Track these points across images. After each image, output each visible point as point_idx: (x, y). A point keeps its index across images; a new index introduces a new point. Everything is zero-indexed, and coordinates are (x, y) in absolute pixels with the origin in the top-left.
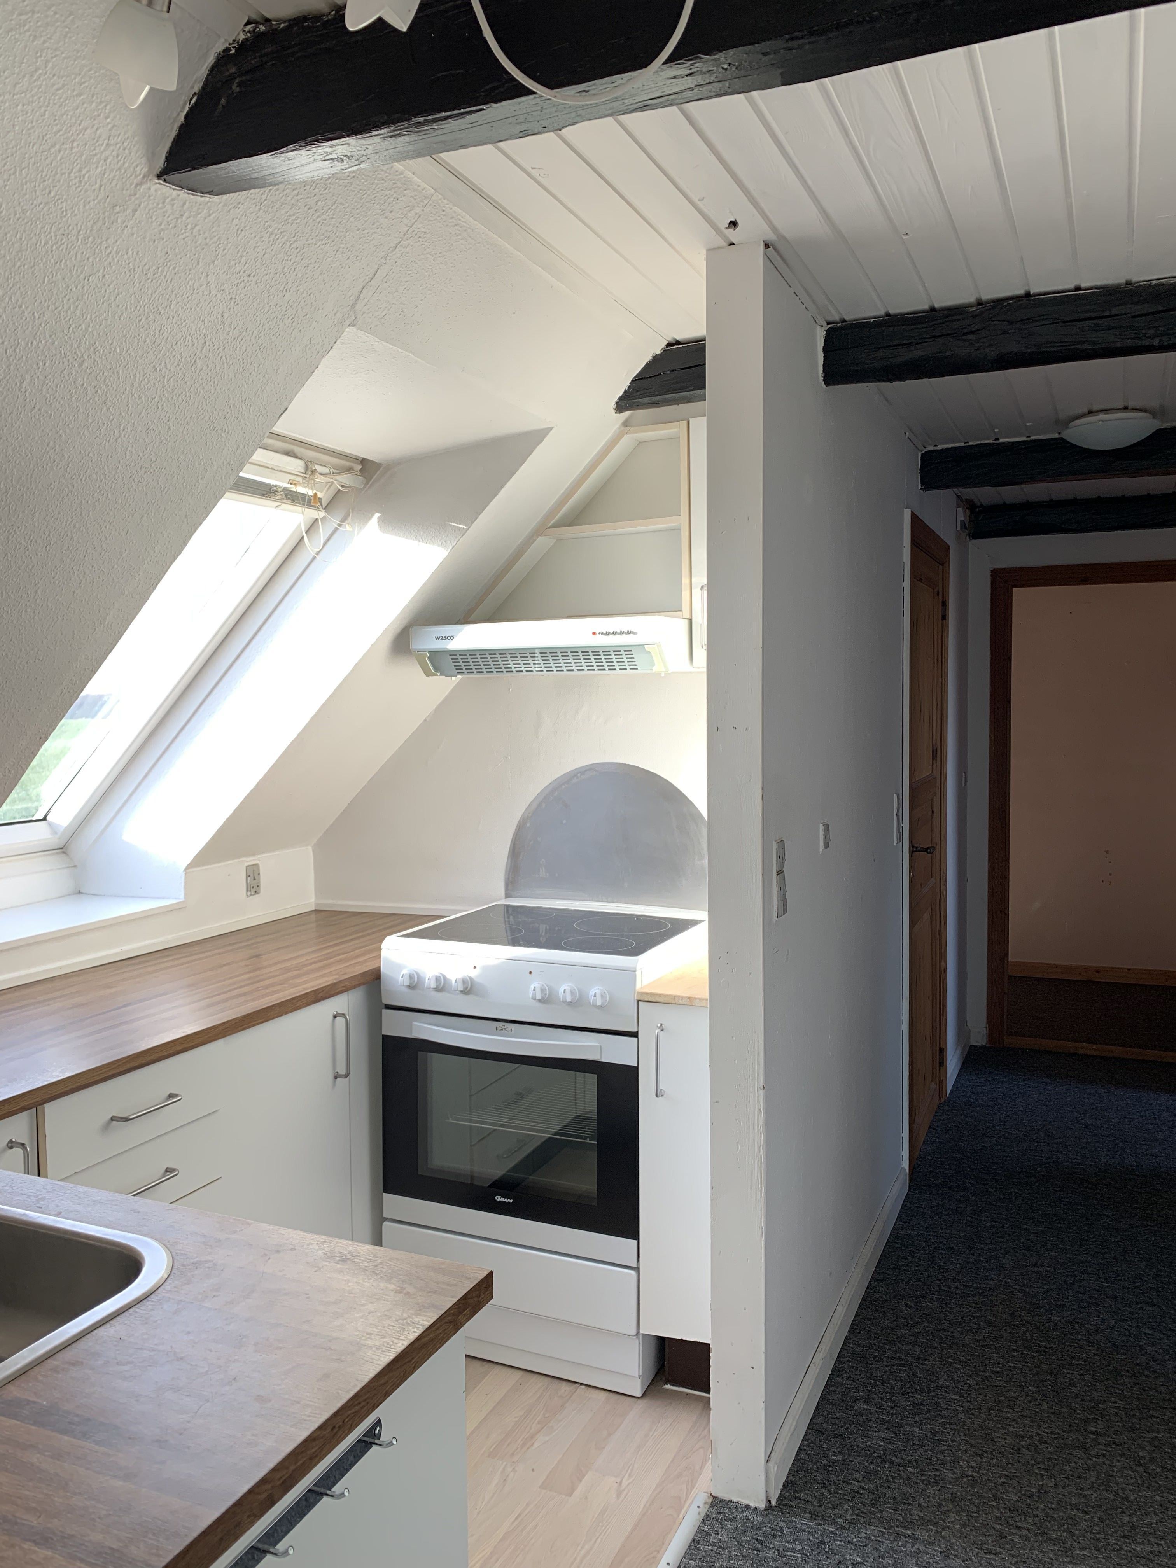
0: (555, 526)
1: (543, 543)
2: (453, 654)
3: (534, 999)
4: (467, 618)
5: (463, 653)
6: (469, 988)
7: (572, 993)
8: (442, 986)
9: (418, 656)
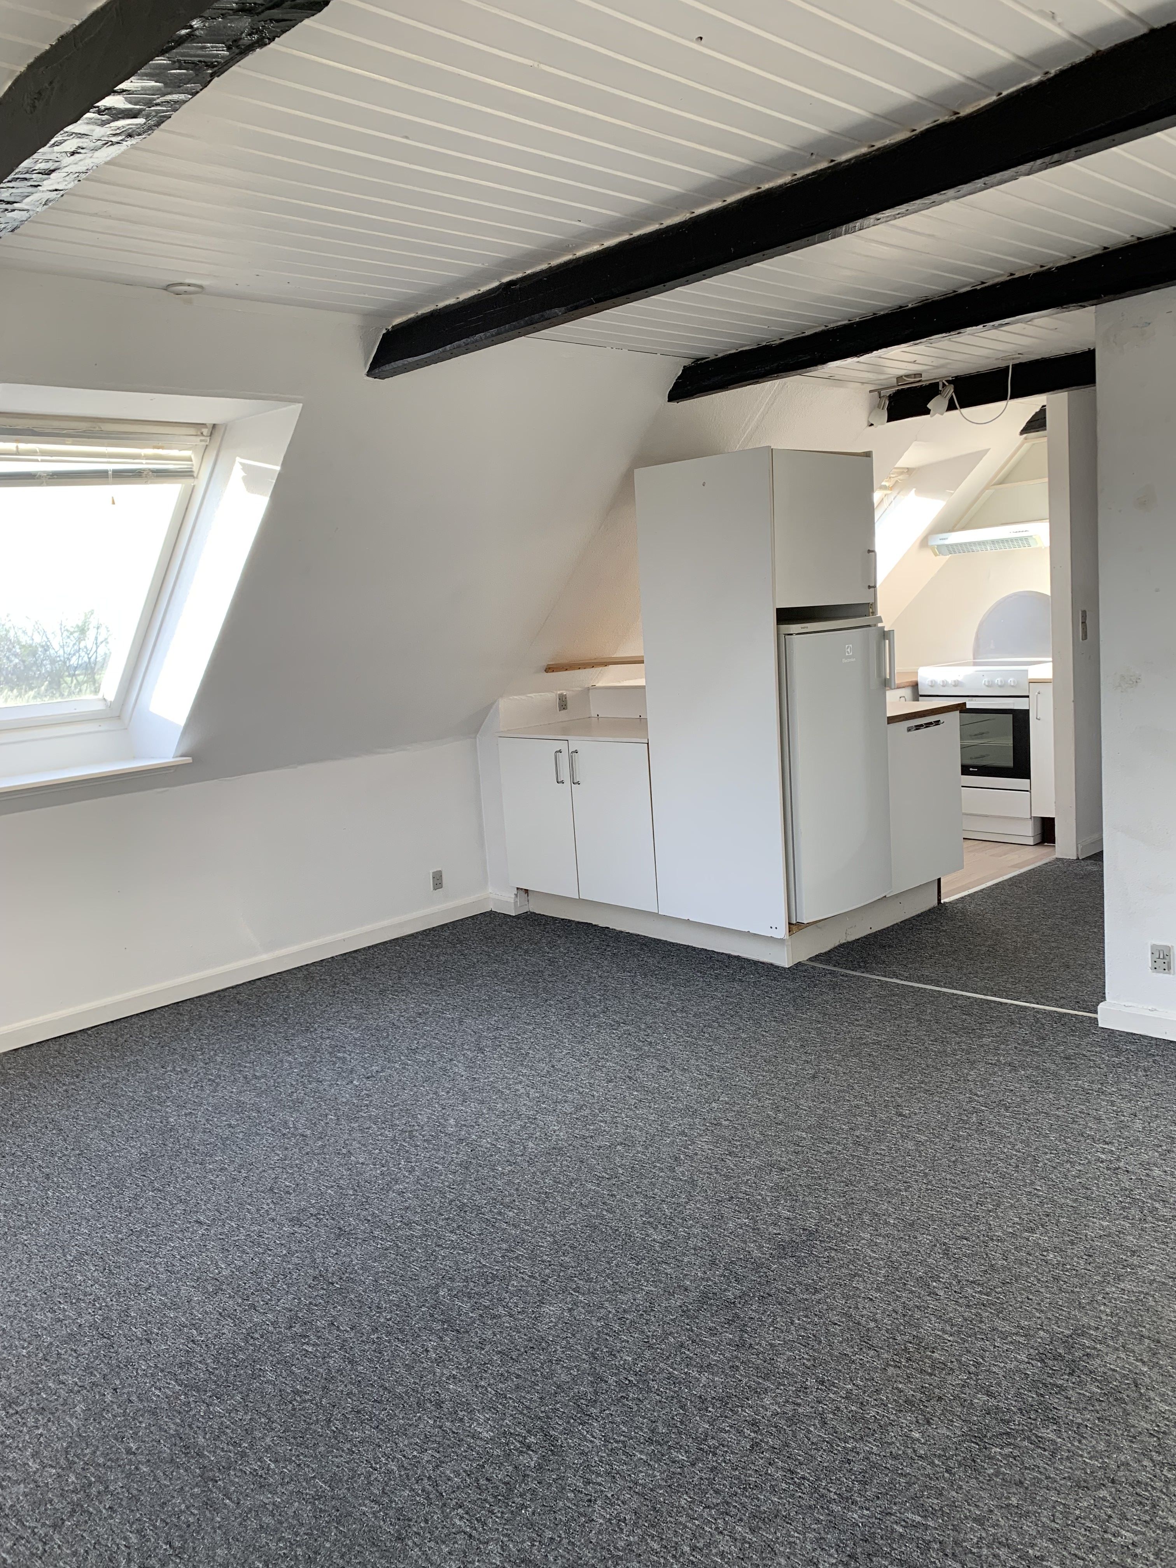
0: (994, 485)
1: (988, 492)
2: (947, 546)
3: (985, 684)
4: (953, 529)
5: (952, 545)
6: (956, 684)
7: (1001, 681)
8: (945, 684)
9: (932, 548)
